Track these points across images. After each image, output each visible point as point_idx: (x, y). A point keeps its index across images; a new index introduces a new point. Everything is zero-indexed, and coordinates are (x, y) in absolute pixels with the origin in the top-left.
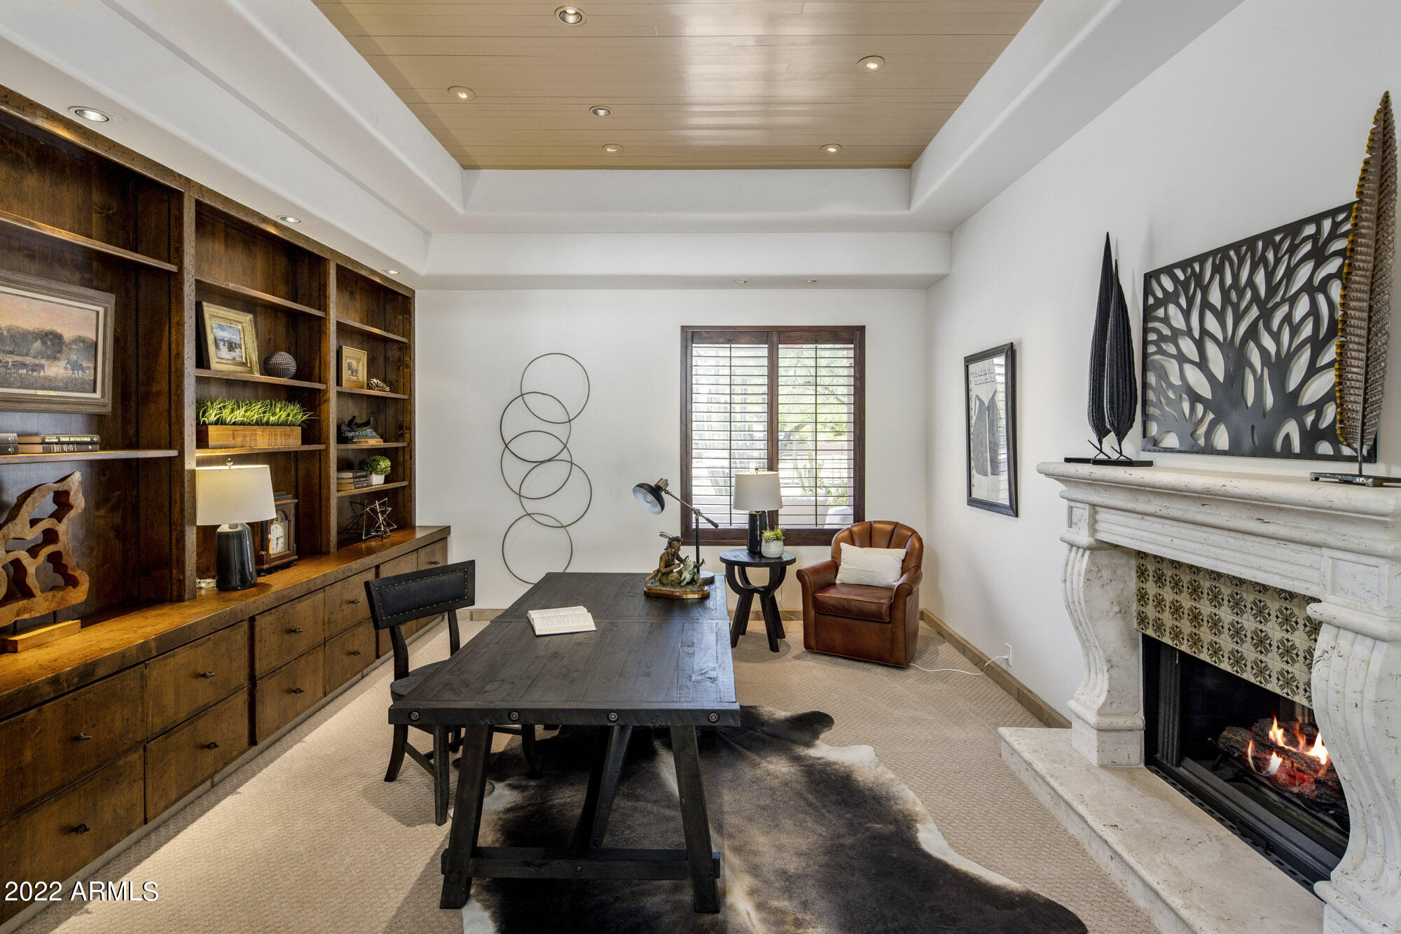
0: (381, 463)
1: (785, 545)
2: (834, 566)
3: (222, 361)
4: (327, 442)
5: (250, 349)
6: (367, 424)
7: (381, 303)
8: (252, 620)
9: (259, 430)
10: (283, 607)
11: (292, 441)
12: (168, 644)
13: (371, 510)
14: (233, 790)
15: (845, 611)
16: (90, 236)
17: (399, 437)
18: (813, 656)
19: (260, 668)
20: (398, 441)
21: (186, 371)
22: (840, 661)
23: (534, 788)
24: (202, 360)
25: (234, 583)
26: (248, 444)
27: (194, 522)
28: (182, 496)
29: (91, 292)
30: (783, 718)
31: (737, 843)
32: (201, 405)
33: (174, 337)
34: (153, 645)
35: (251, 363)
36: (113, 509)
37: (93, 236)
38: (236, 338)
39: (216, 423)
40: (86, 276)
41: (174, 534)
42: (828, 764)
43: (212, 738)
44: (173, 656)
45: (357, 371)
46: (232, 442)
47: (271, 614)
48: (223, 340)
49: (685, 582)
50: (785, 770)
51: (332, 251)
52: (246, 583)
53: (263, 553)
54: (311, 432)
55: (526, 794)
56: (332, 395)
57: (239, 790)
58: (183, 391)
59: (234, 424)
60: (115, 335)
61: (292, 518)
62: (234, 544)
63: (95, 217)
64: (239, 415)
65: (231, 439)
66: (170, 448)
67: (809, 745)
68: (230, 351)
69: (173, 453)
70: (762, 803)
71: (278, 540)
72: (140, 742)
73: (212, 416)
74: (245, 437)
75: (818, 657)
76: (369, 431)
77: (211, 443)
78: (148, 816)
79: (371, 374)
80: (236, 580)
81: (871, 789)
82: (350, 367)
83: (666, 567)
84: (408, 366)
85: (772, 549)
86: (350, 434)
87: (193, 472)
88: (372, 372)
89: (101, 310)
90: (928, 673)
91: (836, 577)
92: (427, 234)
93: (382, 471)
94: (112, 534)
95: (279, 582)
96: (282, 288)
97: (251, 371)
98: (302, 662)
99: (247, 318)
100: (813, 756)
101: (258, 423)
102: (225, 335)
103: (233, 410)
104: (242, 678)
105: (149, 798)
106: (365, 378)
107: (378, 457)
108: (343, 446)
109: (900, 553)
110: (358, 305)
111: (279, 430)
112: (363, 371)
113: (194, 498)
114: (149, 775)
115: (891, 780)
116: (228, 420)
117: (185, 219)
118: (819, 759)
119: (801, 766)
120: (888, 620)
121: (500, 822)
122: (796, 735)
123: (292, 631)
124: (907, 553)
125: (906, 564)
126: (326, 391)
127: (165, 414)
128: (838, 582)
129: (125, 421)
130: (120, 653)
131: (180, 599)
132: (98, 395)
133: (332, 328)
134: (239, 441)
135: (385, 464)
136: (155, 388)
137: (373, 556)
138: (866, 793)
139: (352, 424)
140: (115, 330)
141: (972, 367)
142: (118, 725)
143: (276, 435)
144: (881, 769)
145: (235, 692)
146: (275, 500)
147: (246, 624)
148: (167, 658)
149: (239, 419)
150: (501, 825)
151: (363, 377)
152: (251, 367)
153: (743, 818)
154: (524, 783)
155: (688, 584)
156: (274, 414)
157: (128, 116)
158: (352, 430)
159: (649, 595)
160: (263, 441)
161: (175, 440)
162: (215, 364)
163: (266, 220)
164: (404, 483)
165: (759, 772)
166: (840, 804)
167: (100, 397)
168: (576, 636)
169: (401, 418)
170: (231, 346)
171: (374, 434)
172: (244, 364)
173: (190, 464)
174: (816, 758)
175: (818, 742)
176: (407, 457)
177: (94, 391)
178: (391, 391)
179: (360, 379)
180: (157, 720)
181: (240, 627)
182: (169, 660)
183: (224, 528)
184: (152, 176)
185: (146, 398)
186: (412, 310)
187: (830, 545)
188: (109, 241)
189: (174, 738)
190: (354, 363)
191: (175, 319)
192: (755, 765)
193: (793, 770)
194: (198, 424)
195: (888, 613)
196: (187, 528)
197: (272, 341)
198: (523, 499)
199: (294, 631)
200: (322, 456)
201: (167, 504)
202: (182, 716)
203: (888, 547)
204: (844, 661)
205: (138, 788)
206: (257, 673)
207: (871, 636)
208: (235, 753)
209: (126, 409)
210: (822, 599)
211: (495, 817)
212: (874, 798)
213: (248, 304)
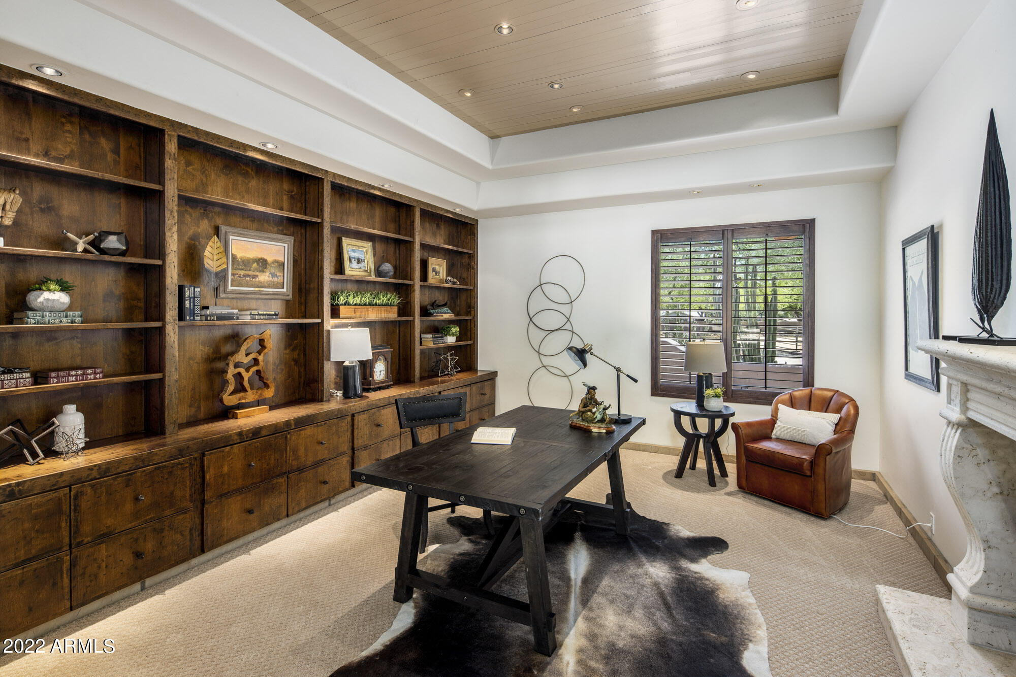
0: (453, 329)
1: (724, 401)
2: (773, 422)
3: (352, 270)
4: (414, 316)
5: (370, 262)
6: (444, 305)
7: (459, 230)
8: (353, 415)
9: (370, 309)
10: (373, 411)
11: (392, 315)
12: (301, 423)
13: (444, 358)
14: (336, 510)
15: (771, 461)
16: (282, 209)
17: (468, 313)
18: (744, 495)
19: (357, 444)
20: (467, 315)
21: (325, 276)
22: (766, 502)
23: (483, 544)
24: (339, 269)
25: (350, 394)
26: (363, 316)
27: (329, 359)
28: (323, 344)
29: (281, 236)
30: (686, 537)
31: (592, 615)
32: (334, 295)
33: (320, 258)
34: (293, 422)
35: (370, 270)
36: (294, 350)
37: (284, 209)
38: (362, 256)
39: (345, 304)
40: (280, 228)
41: (320, 365)
42: (701, 578)
43: (326, 478)
44: (305, 429)
45: (439, 272)
46: (354, 315)
47: (364, 414)
48: (354, 258)
49: (596, 420)
50: (661, 574)
51: (418, 201)
52: (356, 396)
53: (371, 379)
54: (405, 309)
55: (477, 547)
56: (417, 287)
57: (339, 510)
58: (323, 287)
59: (356, 305)
60: (294, 258)
61: (390, 360)
62: (351, 373)
63: (285, 197)
64: (358, 300)
65: (353, 313)
66: (318, 318)
67: (694, 560)
68: (358, 263)
69: (319, 321)
70: (628, 593)
71: (380, 371)
72: (285, 473)
73: (342, 300)
74: (361, 312)
75: (747, 496)
76: (445, 309)
77: (341, 316)
78: (289, 513)
79: (448, 274)
80: (351, 393)
81: (726, 607)
82: (434, 270)
83: (584, 407)
84: (473, 268)
85: (715, 404)
86: (432, 311)
87: (329, 332)
88: (449, 272)
89: (286, 245)
90: (849, 526)
91: (772, 432)
92: (478, 183)
93: (453, 335)
94: (293, 363)
95: (374, 396)
96: (392, 226)
97: (370, 275)
98: (385, 445)
99: (369, 245)
100: (692, 569)
101: (370, 304)
102: (356, 255)
103: (354, 297)
104: (346, 447)
105: (290, 504)
106: (445, 276)
107: (451, 326)
108: (425, 318)
109: (834, 418)
110: (442, 232)
111: (383, 308)
112: (443, 272)
113: (329, 345)
114: (290, 492)
115: (750, 604)
116: (351, 303)
117: (325, 193)
118: (696, 573)
119: (676, 574)
120: (808, 473)
121: (452, 560)
122: (688, 551)
123: (378, 425)
124: (840, 418)
125: (838, 428)
126: (413, 285)
127: (316, 300)
128: (773, 436)
129: (300, 303)
130: (274, 424)
131: (322, 401)
132: (285, 290)
133: (417, 246)
134: (358, 315)
135: (455, 330)
136: (312, 286)
137: (436, 386)
138: (720, 608)
139: (434, 305)
140: (294, 255)
141: (908, 250)
142: (272, 461)
143: (381, 311)
144: (748, 593)
145: (342, 454)
146: (372, 350)
147: (349, 419)
148: (301, 430)
149: (358, 302)
150: (452, 562)
151: (443, 276)
152: (370, 273)
153: (608, 600)
154: (478, 540)
155: (598, 421)
156: (380, 299)
157: (284, 144)
158: (434, 309)
159: (573, 427)
160: (373, 315)
161: (320, 315)
162: (348, 271)
163: (374, 188)
164: (469, 342)
165: (640, 571)
166: (691, 611)
167: (286, 290)
168: (494, 446)
169: (469, 301)
170: (359, 261)
171: (449, 311)
172: (366, 271)
173: (327, 327)
174: (693, 571)
175: (704, 561)
176: (473, 326)
177: (283, 288)
178: (461, 284)
179: (441, 277)
180: (295, 463)
181: (345, 419)
182: (302, 432)
183: (347, 364)
184: (306, 172)
185: (308, 292)
186: (476, 232)
187: (771, 405)
188: (292, 211)
189: (304, 474)
190: (437, 268)
191: (320, 248)
192: (640, 565)
193: (668, 576)
194: (332, 305)
195: (809, 468)
196: (325, 362)
197: (385, 257)
198: (542, 357)
199: (379, 425)
200: (411, 324)
201: (317, 348)
202: (309, 463)
203: (826, 412)
204: (771, 504)
205: (284, 496)
206: (355, 446)
207: (793, 486)
208: (341, 489)
209: (300, 297)
210: (751, 448)
211: (451, 556)
212: (724, 613)
213: (370, 237)
